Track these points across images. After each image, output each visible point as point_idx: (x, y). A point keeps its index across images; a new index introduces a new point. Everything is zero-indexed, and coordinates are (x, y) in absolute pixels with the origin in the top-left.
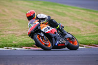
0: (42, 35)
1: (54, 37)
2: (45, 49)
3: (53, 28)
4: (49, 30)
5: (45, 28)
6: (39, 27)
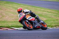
0: (27, 21)
2: (29, 30)
3: (33, 18)
4: (31, 19)
5: (29, 18)
6: (25, 17)
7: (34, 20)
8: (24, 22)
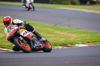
1: (32, 41)
3: (30, 33)
4: (27, 34)
5: (24, 33)
6: (18, 32)
7: (33, 37)
8: (16, 39)
